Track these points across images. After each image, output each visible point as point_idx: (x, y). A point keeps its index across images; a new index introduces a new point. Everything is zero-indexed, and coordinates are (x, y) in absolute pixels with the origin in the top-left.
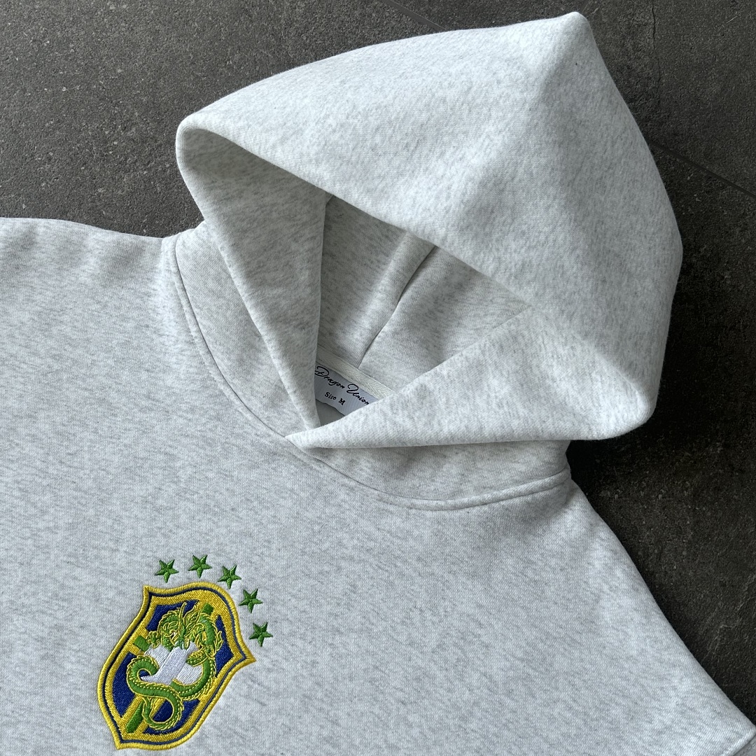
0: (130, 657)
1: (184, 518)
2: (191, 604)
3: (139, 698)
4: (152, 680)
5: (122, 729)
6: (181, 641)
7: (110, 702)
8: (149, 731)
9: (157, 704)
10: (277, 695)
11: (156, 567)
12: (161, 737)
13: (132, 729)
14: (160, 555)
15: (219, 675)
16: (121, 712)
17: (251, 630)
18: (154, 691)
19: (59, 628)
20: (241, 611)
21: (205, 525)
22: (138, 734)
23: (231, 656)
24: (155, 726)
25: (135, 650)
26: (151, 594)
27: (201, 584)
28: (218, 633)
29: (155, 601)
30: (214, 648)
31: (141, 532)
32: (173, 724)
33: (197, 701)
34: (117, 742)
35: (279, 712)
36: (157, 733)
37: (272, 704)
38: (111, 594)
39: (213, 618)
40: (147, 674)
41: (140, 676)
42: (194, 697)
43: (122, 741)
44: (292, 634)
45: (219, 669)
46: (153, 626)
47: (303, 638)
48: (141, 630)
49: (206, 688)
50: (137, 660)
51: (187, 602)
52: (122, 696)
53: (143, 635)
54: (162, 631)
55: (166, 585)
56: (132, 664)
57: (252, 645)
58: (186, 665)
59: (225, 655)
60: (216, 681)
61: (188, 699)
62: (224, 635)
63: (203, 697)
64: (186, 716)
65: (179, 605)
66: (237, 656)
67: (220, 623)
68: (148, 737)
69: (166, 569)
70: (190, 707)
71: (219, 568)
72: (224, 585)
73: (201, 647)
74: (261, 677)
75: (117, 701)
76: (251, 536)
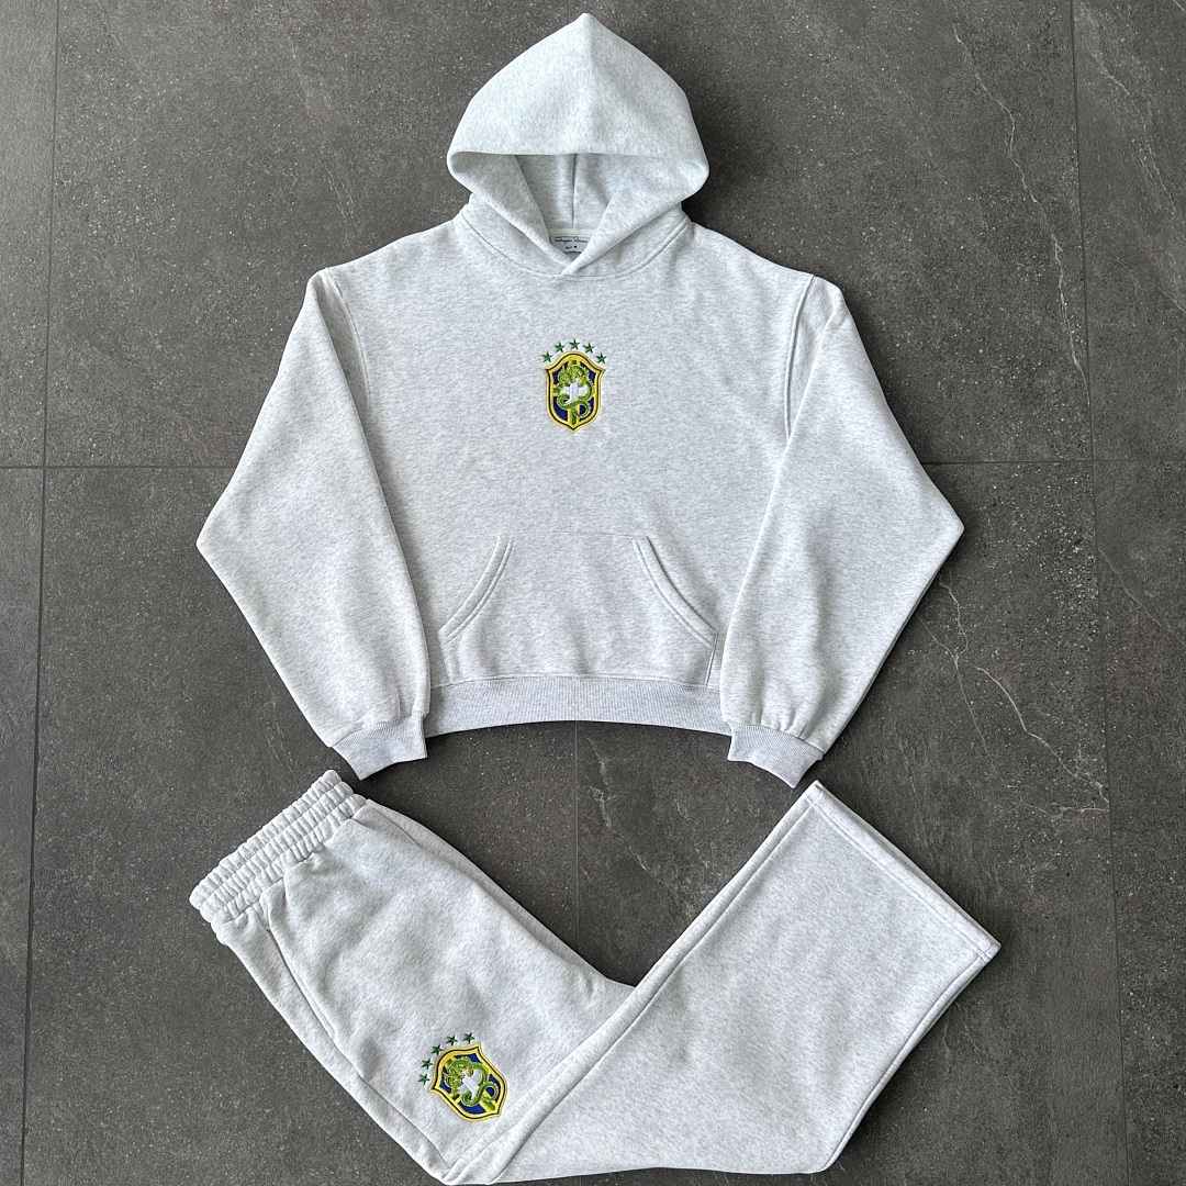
0: (555, 398)
1: (541, 334)
2: (566, 365)
3: (569, 410)
4: (570, 401)
5: (571, 425)
6: (571, 381)
7: (559, 419)
8: (581, 420)
9: (578, 408)
10: (622, 377)
11: (542, 359)
12: (587, 419)
13: (574, 423)
14: (541, 353)
15: (595, 384)
16: (566, 420)
18: (573, 404)
19: (520, 404)
20: (588, 355)
21: (552, 331)
22: (578, 423)
23: (595, 374)
24: (582, 416)
25: (556, 394)
26: (547, 370)
27: (565, 355)
28: (584, 369)
29: (550, 372)
30: (586, 375)
31: (527, 349)
32: (589, 412)
33: (593, 398)
34: (572, 431)
35: (627, 383)
36: (585, 418)
37: (623, 381)
38: (532, 379)
39: (578, 364)
40: (566, 400)
41: (564, 402)
42: (591, 398)
43: (573, 429)
44: (614, 351)
45: (594, 381)
46: (556, 382)
47: (619, 350)
48: (553, 386)
49: (593, 391)
50: (559, 398)
51: (564, 365)
52: (562, 414)
54: (561, 381)
56: (558, 400)
57: (601, 365)
58: (579, 388)
59: (592, 375)
60: (595, 386)
61: (589, 399)
62: (587, 368)
63: (594, 395)
64: (592, 406)
65: (562, 368)
66: (597, 372)
67: (582, 364)
68: (582, 422)
69: (547, 357)
70: (592, 401)
73: (581, 378)
74: (612, 374)
75: (561, 417)
76: (572, 324)
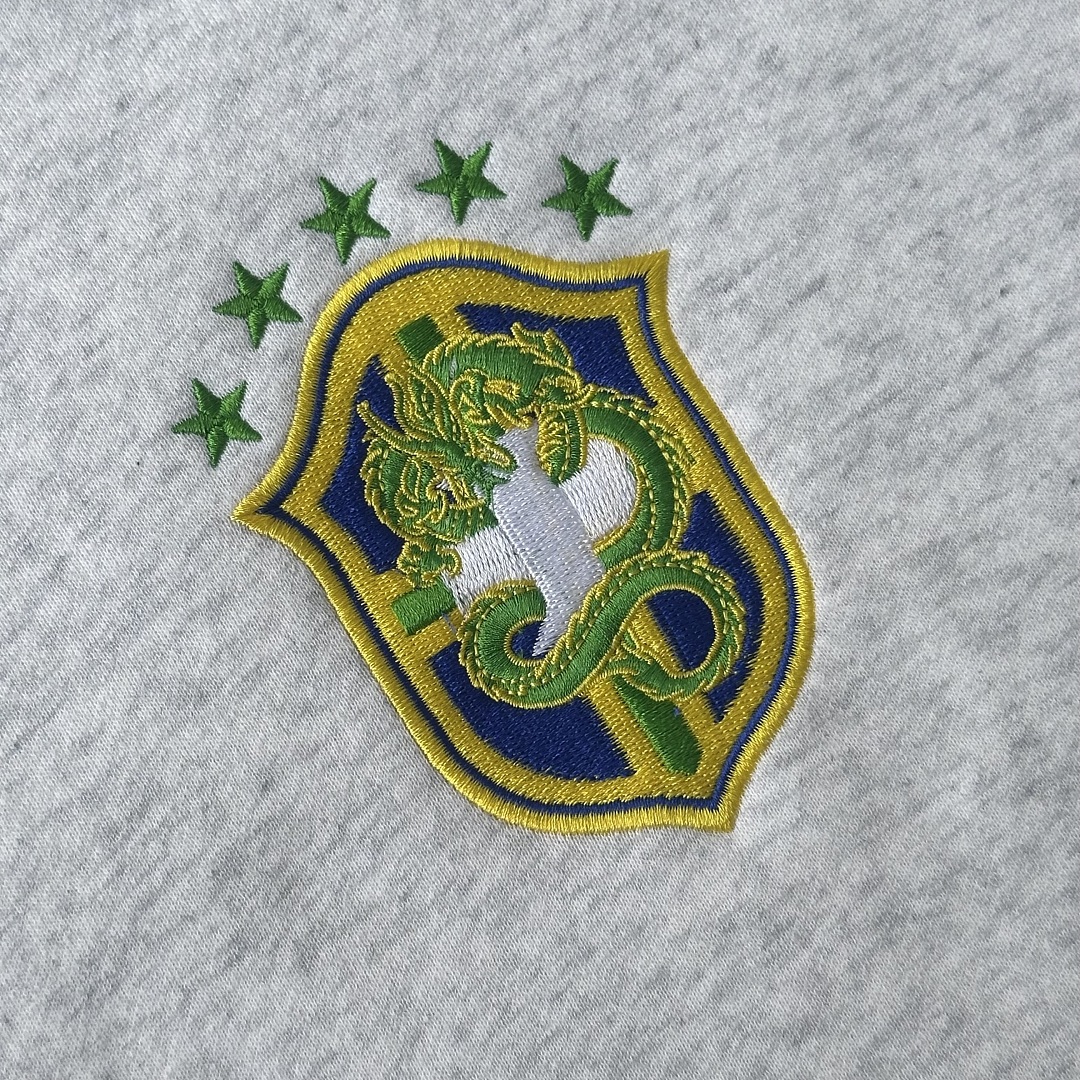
0: (446, 665)
1: (67, 289)
2: (374, 388)
3: (598, 691)
4: (557, 624)
5: (672, 784)
6: (480, 473)
7: (564, 792)
8: (720, 699)
9: (645, 638)
10: (808, 227)
11: (189, 451)
12: (761, 668)
14: (153, 415)
15: (652, 393)
16: (615, 765)
17: (559, 222)
18: (600, 630)
19: (229, 868)
20: (484, 226)
21: (130, 224)
22: (712, 738)
23: (608, 329)
24: (712, 671)
25: (434, 638)
26: (273, 508)
27: (323, 325)
28: (516, 338)
29: (301, 505)
30: (557, 372)
31: (39, 449)
32: (738, 610)
33: (703, 501)
34: (707, 817)
35: (866, 241)
36: (742, 671)
37: (833, 255)
38: (203, 640)
40: (532, 631)
41: (528, 656)
42: (683, 508)
43: (711, 802)
44: (641, 91)
45: (631, 383)
46: (382, 549)
47: (670, 63)
48: (377, 591)
49: (673, 452)
50: (470, 647)
51: (359, 398)
52: (565, 742)
53: (395, 589)
54: (413, 525)
55: (267, 444)
56: (475, 669)
57: (609, 240)
58: (567, 487)
59: (598, 347)
60: (666, 410)
61: (679, 526)
62: (534, 321)
63: (699, 475)
65: (357, 428)
66: (619, 306)
67: (486, 318)
68: (738, 711)
69: (213, 421)
70: (708, 530)
71: (302, 239)
72: (364, 246)
73: (532, 415)
74: (726, 255)
76: (242, 83)
